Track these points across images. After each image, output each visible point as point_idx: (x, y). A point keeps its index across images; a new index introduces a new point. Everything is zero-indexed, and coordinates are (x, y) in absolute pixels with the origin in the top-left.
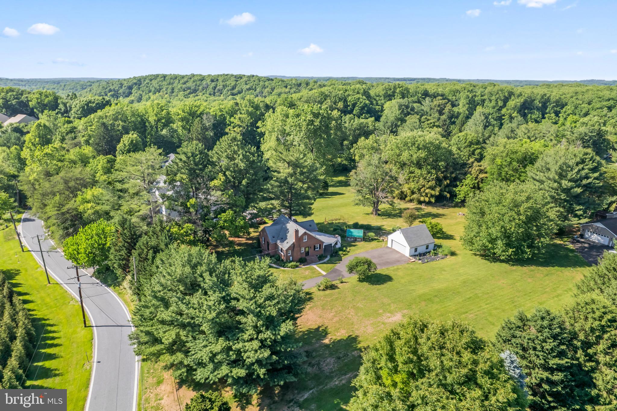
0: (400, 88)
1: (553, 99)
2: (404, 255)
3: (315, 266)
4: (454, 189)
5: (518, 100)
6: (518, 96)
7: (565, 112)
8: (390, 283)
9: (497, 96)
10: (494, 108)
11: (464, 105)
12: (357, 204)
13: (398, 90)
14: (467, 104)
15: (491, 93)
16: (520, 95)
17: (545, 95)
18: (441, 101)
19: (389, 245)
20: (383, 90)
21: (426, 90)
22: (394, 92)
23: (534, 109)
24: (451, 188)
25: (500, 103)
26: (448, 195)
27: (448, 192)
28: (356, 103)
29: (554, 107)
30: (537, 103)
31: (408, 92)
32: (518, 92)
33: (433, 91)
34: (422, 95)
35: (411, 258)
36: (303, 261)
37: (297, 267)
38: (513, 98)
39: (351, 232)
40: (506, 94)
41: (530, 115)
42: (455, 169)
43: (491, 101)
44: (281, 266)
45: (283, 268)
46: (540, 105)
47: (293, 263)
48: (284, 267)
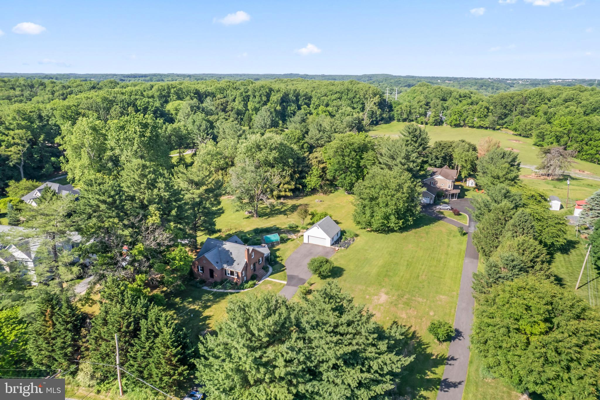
0: (174, 88)
1: (302, 94)
2: (325, 247)
3: (268, 279)
4: (304, 180)
5: (278, 96)
6: (277, 92)
7: (314, 104)
8: (344, 272)
9: (261, 92)
10: (259, 102)
11: (240, 102)
12: (237, 211)
13: (172, 91)
14: (242, 101)
15: (254, 90)
16: (278, 91)
17: (296, 90)
18: (222, 100)
19: (306, 241)
20: (157, 91)
21: (196, 90)
22: (169, 93)
23: (290, 102)
24: (301, 180)
25: (264, 99)
26: (301, 187)
27: (299, 184)
28: (147, 108)
29: (304, 99)
30: (292, 97)
31: (182, 92)
32: (277, 88)
33: (203, 90)
34: (195, 94)
35: (332, 247)
36: (255, 277)
37: (255, 284)
38: (273, 94)
39: (269, 238)
40: (267, 90)
41: (289, 107)
42: (299, 163)
43: (255, 96)
44: (240, 289)
45: (242, 291)
46: (295, 98)
47: (251, 283)
48: (243, 289)
